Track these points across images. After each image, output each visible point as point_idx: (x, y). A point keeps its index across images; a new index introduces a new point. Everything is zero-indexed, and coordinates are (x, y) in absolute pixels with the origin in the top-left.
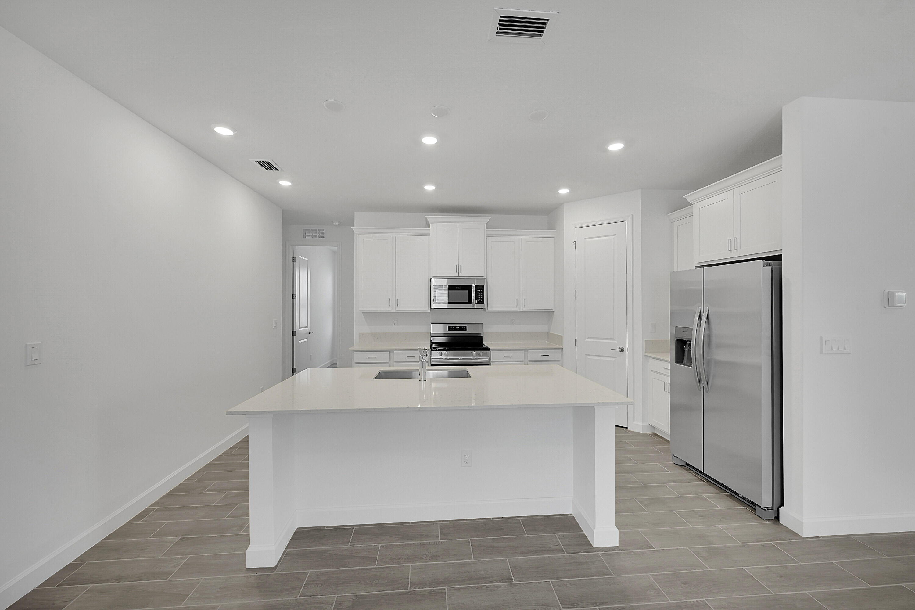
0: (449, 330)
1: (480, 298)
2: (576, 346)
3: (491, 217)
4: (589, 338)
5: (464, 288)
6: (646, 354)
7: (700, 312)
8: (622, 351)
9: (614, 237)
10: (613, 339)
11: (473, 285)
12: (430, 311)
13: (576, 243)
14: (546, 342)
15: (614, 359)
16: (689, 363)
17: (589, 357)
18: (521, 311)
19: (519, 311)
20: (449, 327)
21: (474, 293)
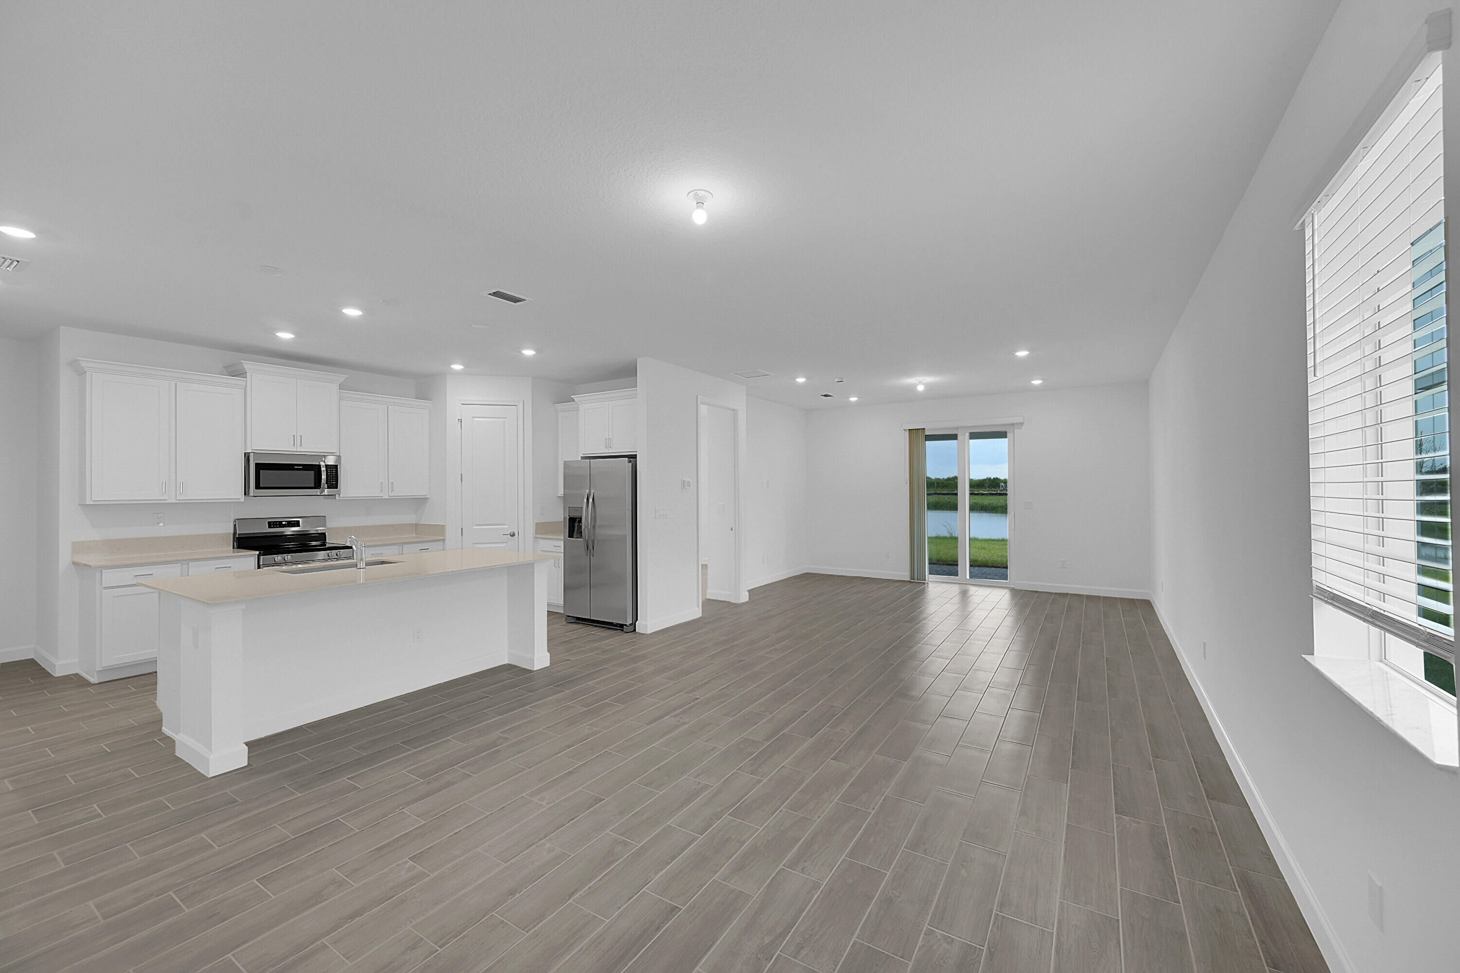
0: (270, 527)
1: (333, 481)
2: (462, 535)
3: (347, 376)
4: (477, 525)
5: (306, 467)
6: (538, 536)
7: (588, 494)
8: (513, 535)
9: (504, 419)
10: (504, 525)
11: (322, 464)
12: (243, 500)
13: (461, 421)
14: (414, 535)
15: (504, 545)
16: (581, 537)
17: (478, 546)
18: (387, 497)
19: (384, 498)
20: (269, 523)
21: (324, 475)
